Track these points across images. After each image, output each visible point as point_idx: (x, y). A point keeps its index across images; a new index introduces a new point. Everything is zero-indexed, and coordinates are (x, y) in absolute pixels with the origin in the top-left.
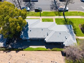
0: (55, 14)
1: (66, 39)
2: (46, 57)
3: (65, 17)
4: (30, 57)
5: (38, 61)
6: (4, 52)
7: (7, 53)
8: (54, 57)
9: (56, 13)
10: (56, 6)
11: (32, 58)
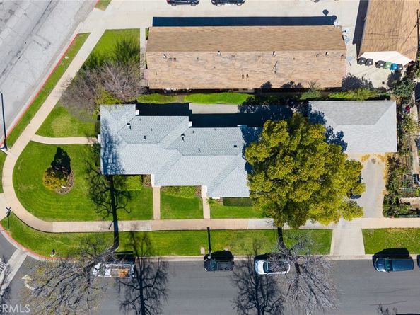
0: (149, 243)
1: (128, 124)
2: (190, 70)
3: (112, 230)
4: (227, 70)
5: (207, 61)
6: (299, 84)
7: (292, 83)
8: (168, 71)
9: (145, 247)
10: (141, 290)
11: (222, 67)
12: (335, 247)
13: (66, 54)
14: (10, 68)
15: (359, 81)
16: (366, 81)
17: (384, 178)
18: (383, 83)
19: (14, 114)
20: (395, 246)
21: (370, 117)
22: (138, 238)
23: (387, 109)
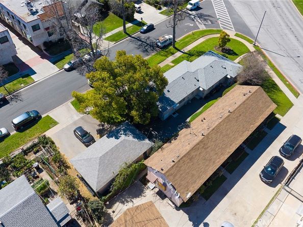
0: (162, 55)
1: (225, 68)
3: (182, 50)
10: (148, 44)
12: (69, 106)
13: (290, 84)
14: (298, 65)
15: (133, 198)
16: (128, 202)
17: (64, 155)
18: (114, 212)
19: (270, 55)
20: (30, 129)
21: (106, 161)
22: (168, 54)
23: (98, 178)
